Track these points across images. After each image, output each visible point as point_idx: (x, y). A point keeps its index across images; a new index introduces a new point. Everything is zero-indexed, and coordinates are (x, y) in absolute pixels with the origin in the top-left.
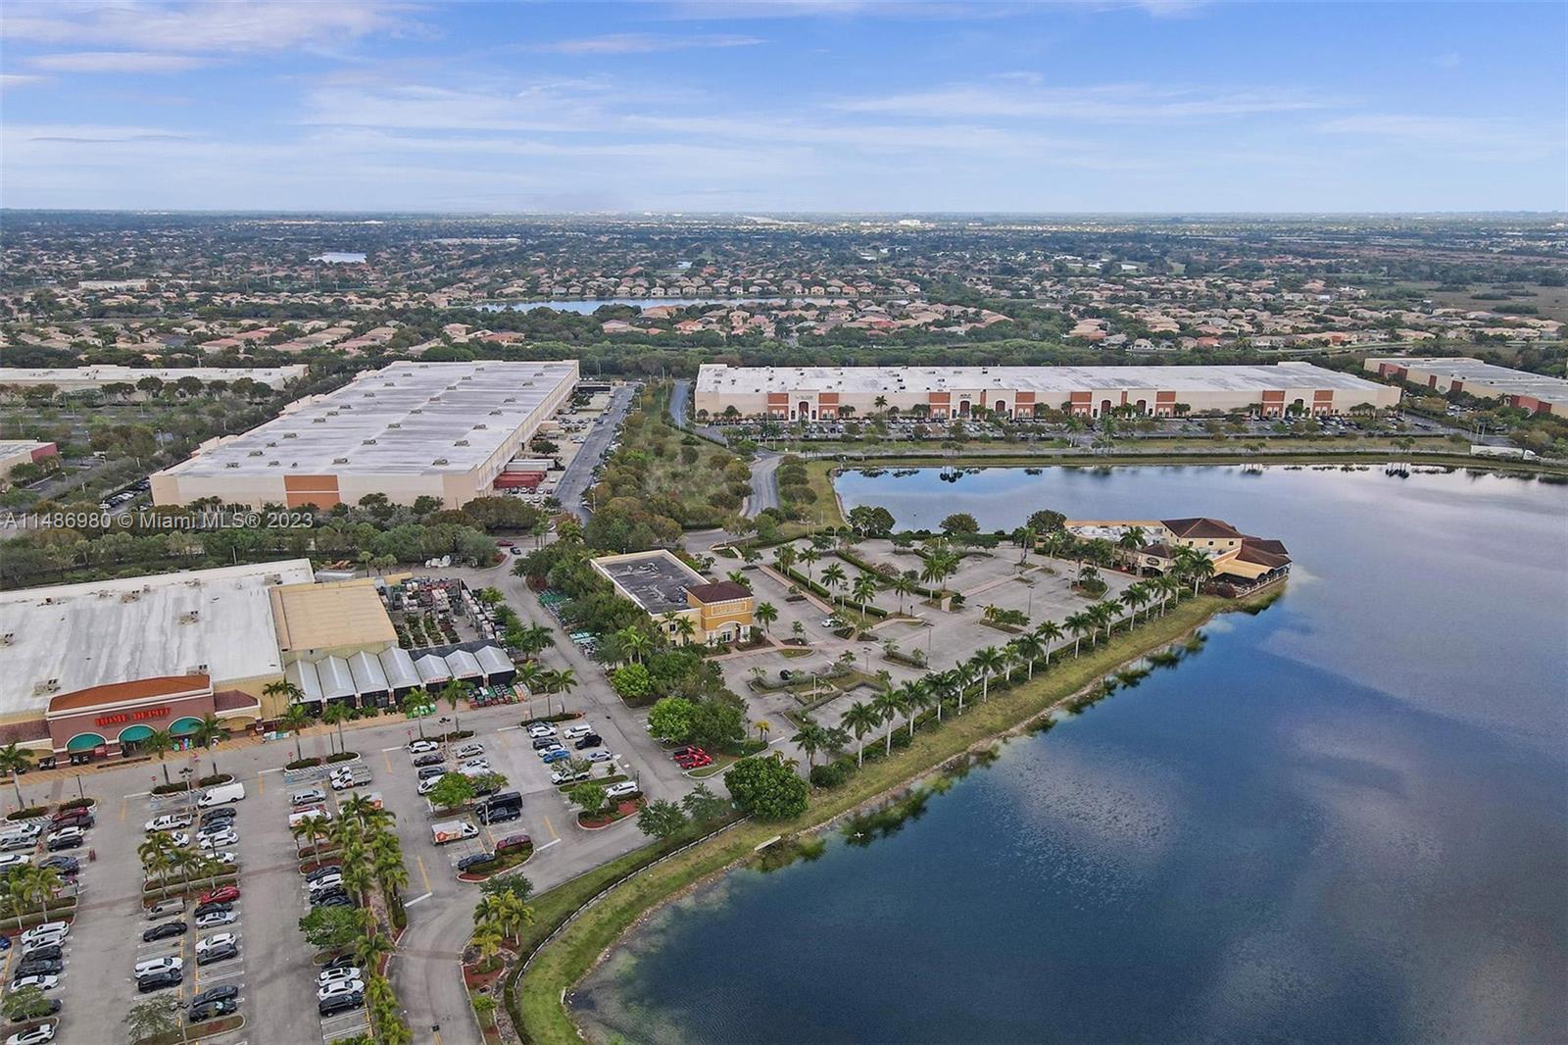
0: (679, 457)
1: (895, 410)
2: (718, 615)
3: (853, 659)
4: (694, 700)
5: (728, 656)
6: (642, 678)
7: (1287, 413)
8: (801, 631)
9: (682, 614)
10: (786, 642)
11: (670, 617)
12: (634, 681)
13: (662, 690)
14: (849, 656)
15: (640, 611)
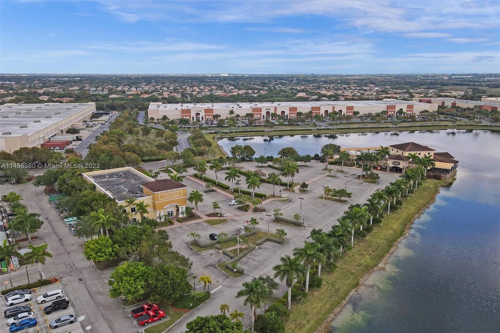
0: (141, 132)
1: (238, 116)
2: (164, 200)
3: (257, 223)
4: (148, 263)
5: (172, 227)
6: (107, 247)
7: (397, 114)
8: (219, 208)
9: (138, 201)
10: (209, 215)
11: (131, 202)
12: (100, 250)
13: (122, 254)
14: (254, 221)
15: (110, 199)
